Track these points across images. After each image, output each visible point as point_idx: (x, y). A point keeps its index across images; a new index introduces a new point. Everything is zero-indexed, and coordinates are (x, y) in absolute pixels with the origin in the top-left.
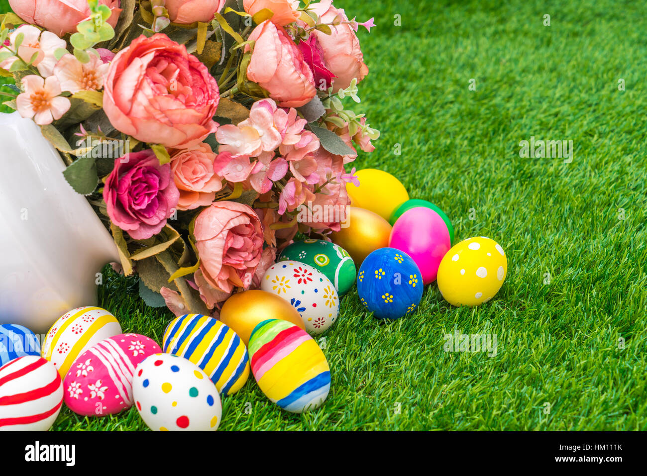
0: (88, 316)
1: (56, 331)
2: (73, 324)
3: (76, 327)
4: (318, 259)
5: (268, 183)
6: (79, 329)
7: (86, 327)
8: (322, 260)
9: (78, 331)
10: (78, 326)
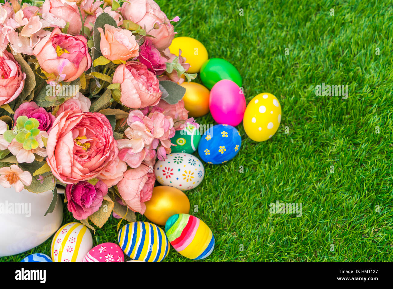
0: (71, 238)
1: (58, 252)
2: (66, 247)
3: (68, 248)
4: (179, 142)
5: (152, 152)
6: (71, 249)
7: (74, 246)
8: (181, 142)
9: (70, 250)
10: (69, 248)
